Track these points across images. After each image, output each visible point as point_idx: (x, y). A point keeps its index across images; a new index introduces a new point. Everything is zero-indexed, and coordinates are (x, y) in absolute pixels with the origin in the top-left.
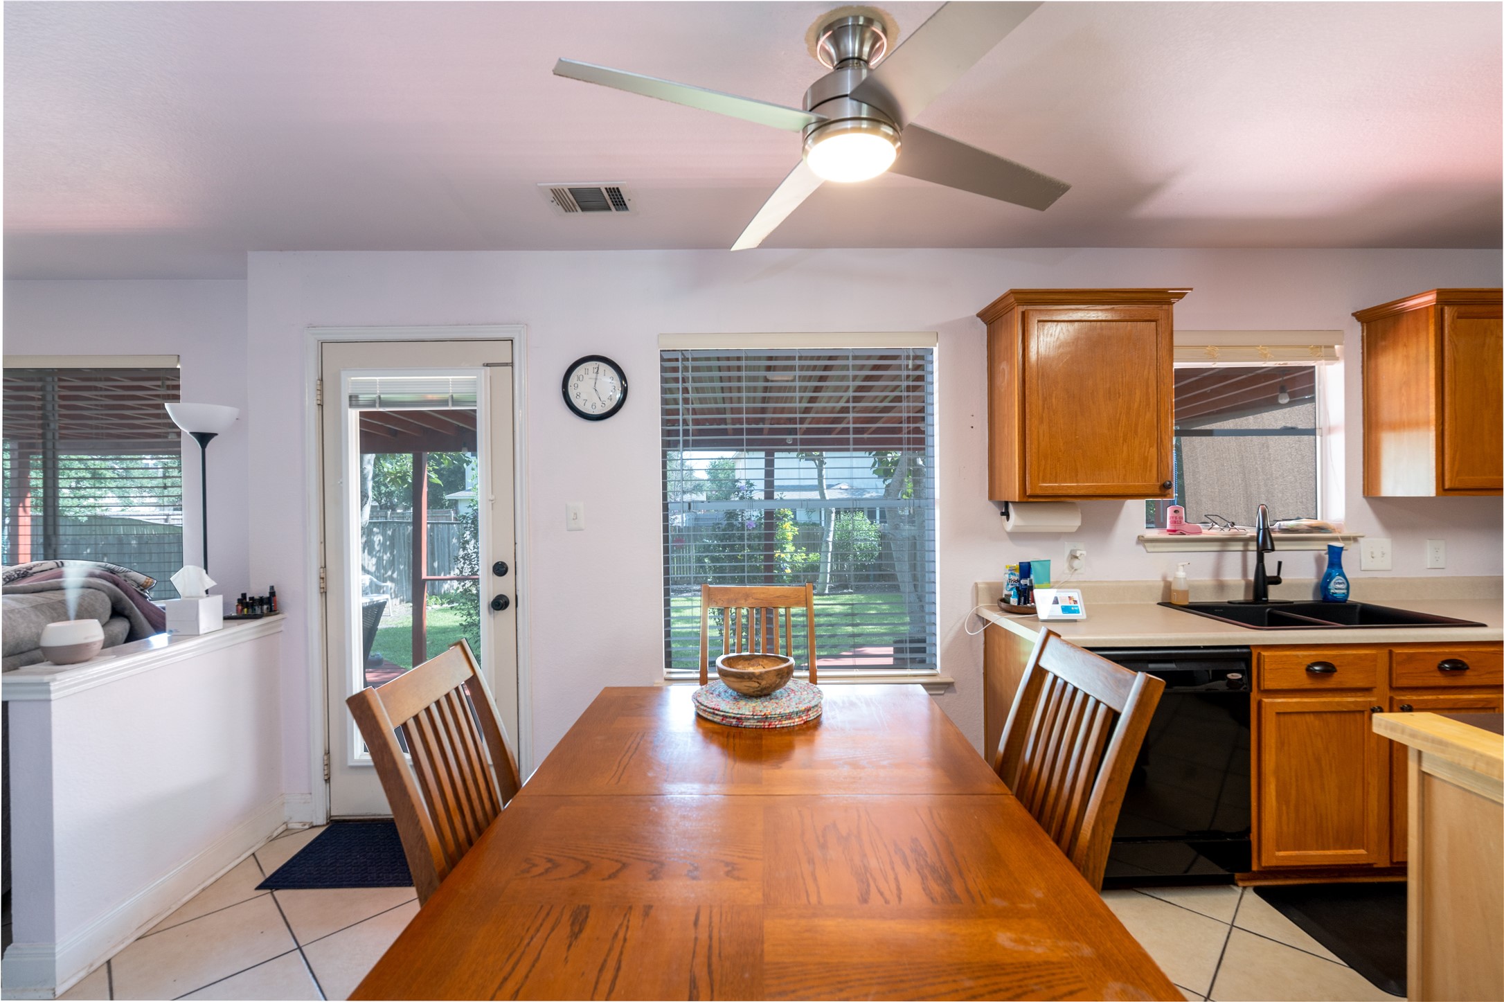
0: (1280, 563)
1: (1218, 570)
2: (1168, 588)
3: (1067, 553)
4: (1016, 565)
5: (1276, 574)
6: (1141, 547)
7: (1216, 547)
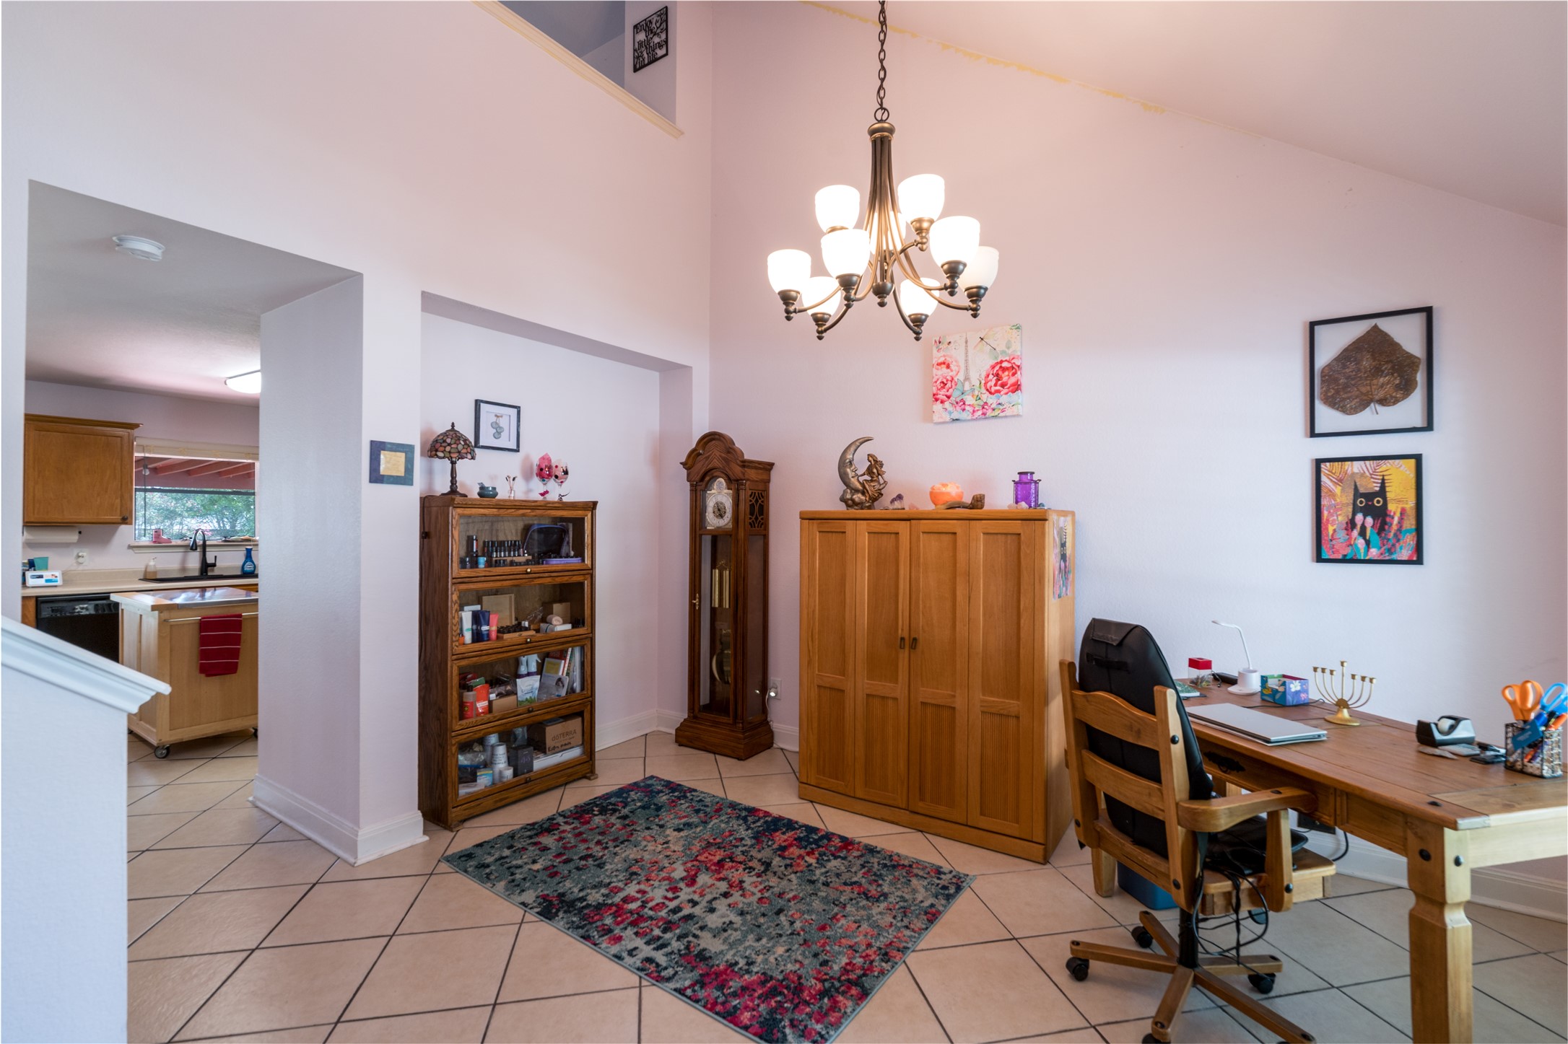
0: (216, 557)
1: (184, 561)
2: (146, 572)
3: (75, 554)
4: (26, 561)
5: (214, 562)
6: (131, 551)
7: (182, 550)
